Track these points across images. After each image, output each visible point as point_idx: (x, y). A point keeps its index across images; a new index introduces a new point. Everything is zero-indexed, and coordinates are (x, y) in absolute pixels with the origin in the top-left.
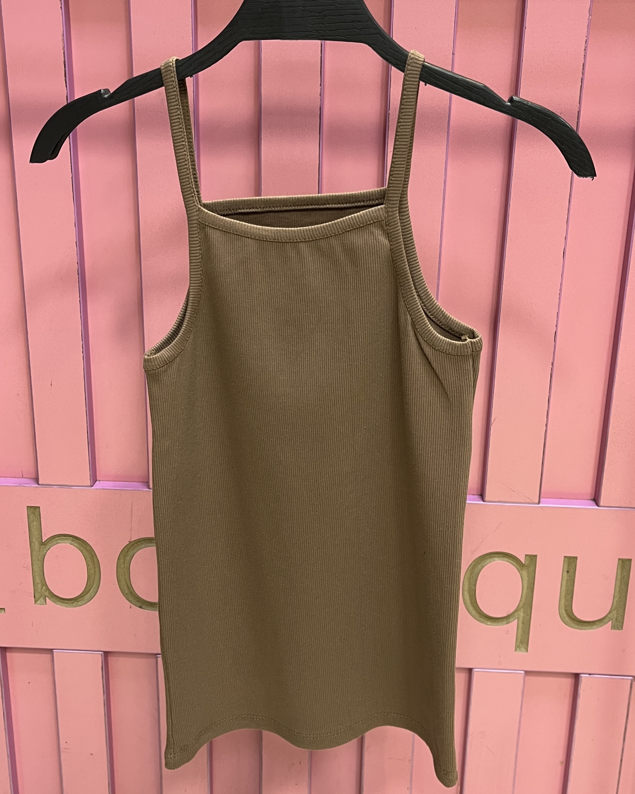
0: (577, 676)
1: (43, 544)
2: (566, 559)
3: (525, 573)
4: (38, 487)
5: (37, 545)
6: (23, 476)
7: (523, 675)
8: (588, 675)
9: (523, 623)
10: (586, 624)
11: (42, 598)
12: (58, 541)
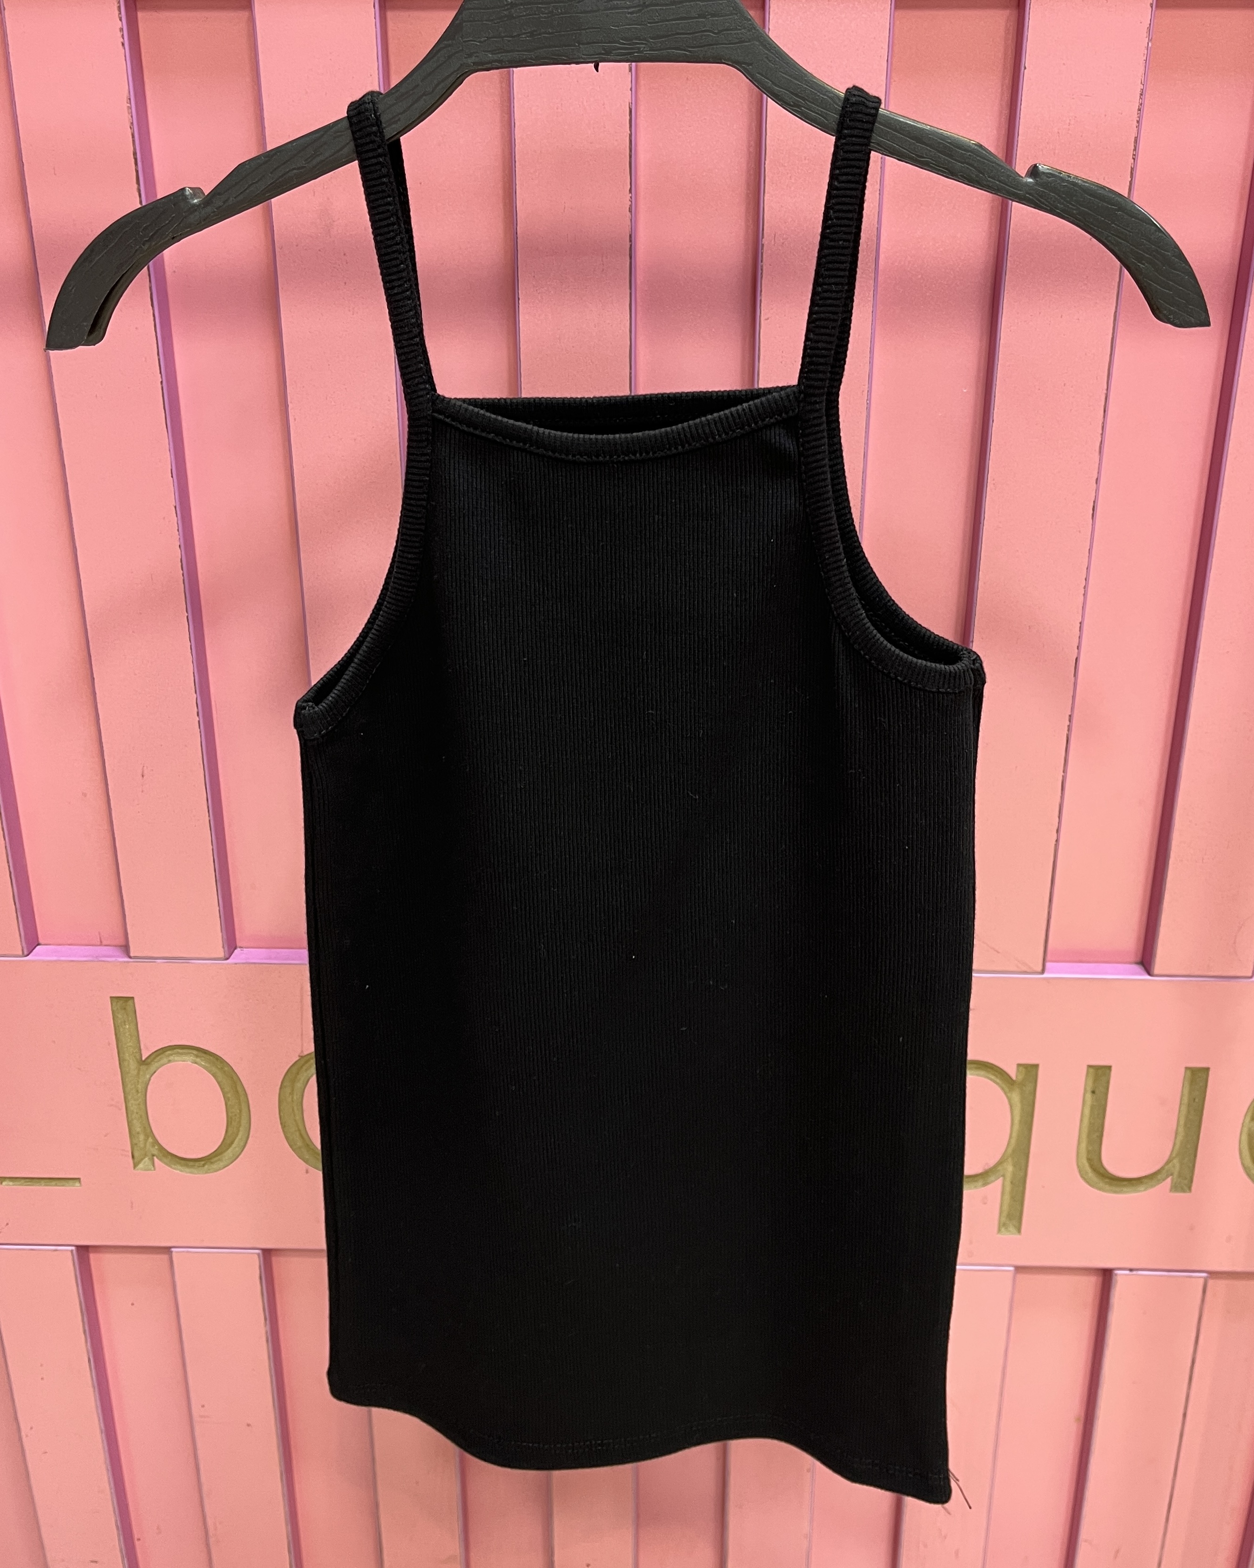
0: (1107, 1275)
1: (144, 1063)
2: (1091, 1070)
3: (1016, 1097)
4: (128, 962)
5: (132, 1065)
6: (101, 942)
7: (1011, 1275)
8: (1127, 1272)
9: (1012, 1183)
10: (1125, 1183)
11: (146, 1159)
12: (171, 1058)
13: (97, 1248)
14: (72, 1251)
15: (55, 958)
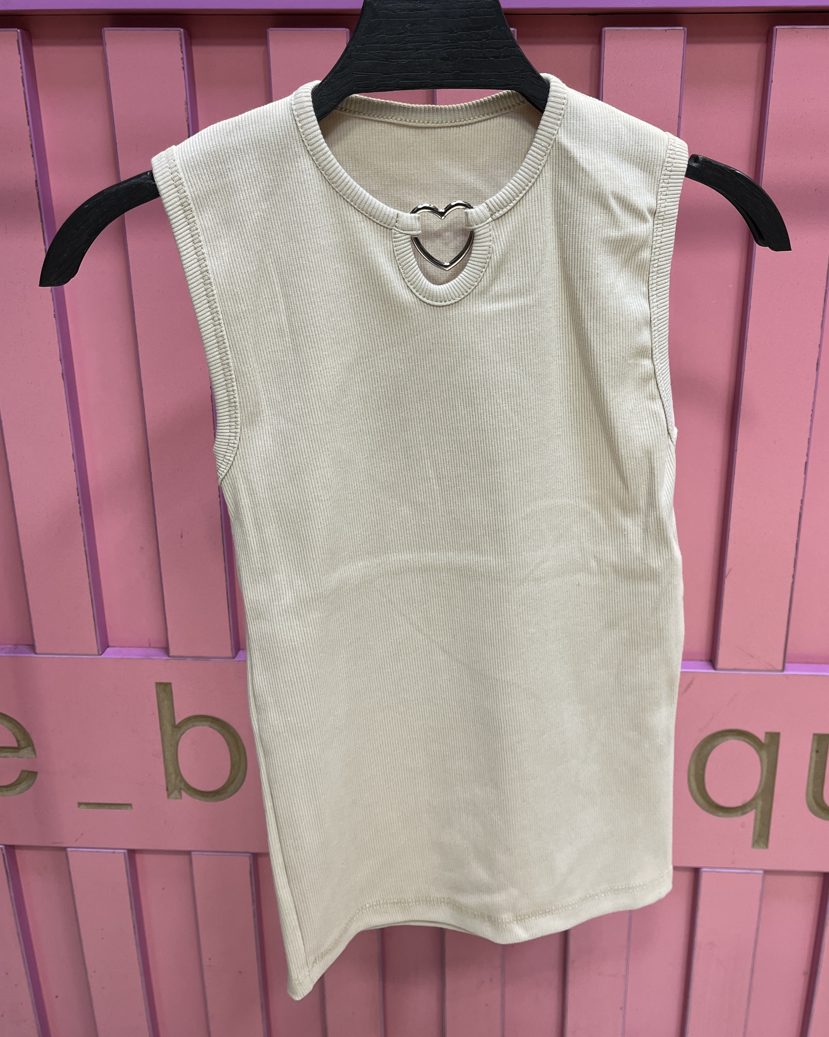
0: (826, 877)
1: (177, 727)
2: (816, 737)
3: (764, 754)
4: (168, 660)
5: (168, 728)
6: (150, 645)
7: (761, 876)
9: (762, 812)
11: (177, 792)
12: (195, 723)
13: (141, 851)
14: (124, 853)
15: (120, 657)
